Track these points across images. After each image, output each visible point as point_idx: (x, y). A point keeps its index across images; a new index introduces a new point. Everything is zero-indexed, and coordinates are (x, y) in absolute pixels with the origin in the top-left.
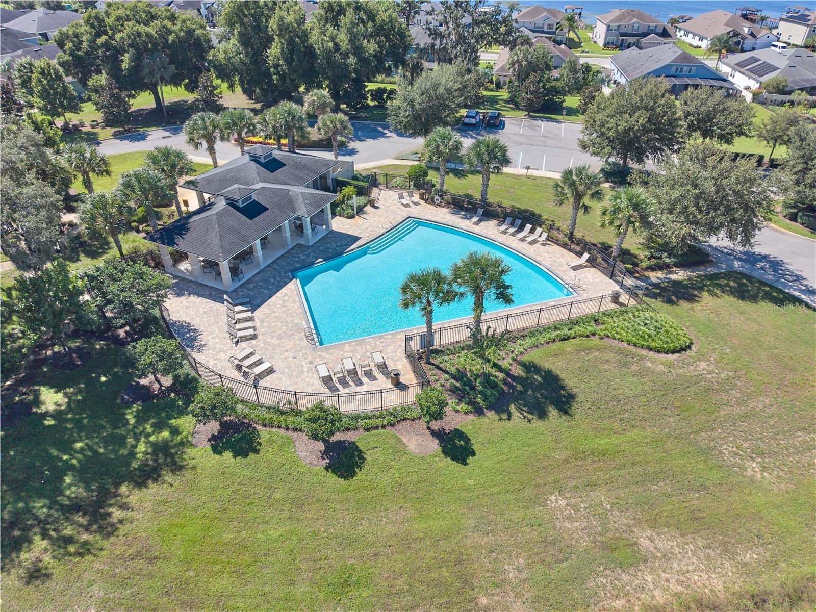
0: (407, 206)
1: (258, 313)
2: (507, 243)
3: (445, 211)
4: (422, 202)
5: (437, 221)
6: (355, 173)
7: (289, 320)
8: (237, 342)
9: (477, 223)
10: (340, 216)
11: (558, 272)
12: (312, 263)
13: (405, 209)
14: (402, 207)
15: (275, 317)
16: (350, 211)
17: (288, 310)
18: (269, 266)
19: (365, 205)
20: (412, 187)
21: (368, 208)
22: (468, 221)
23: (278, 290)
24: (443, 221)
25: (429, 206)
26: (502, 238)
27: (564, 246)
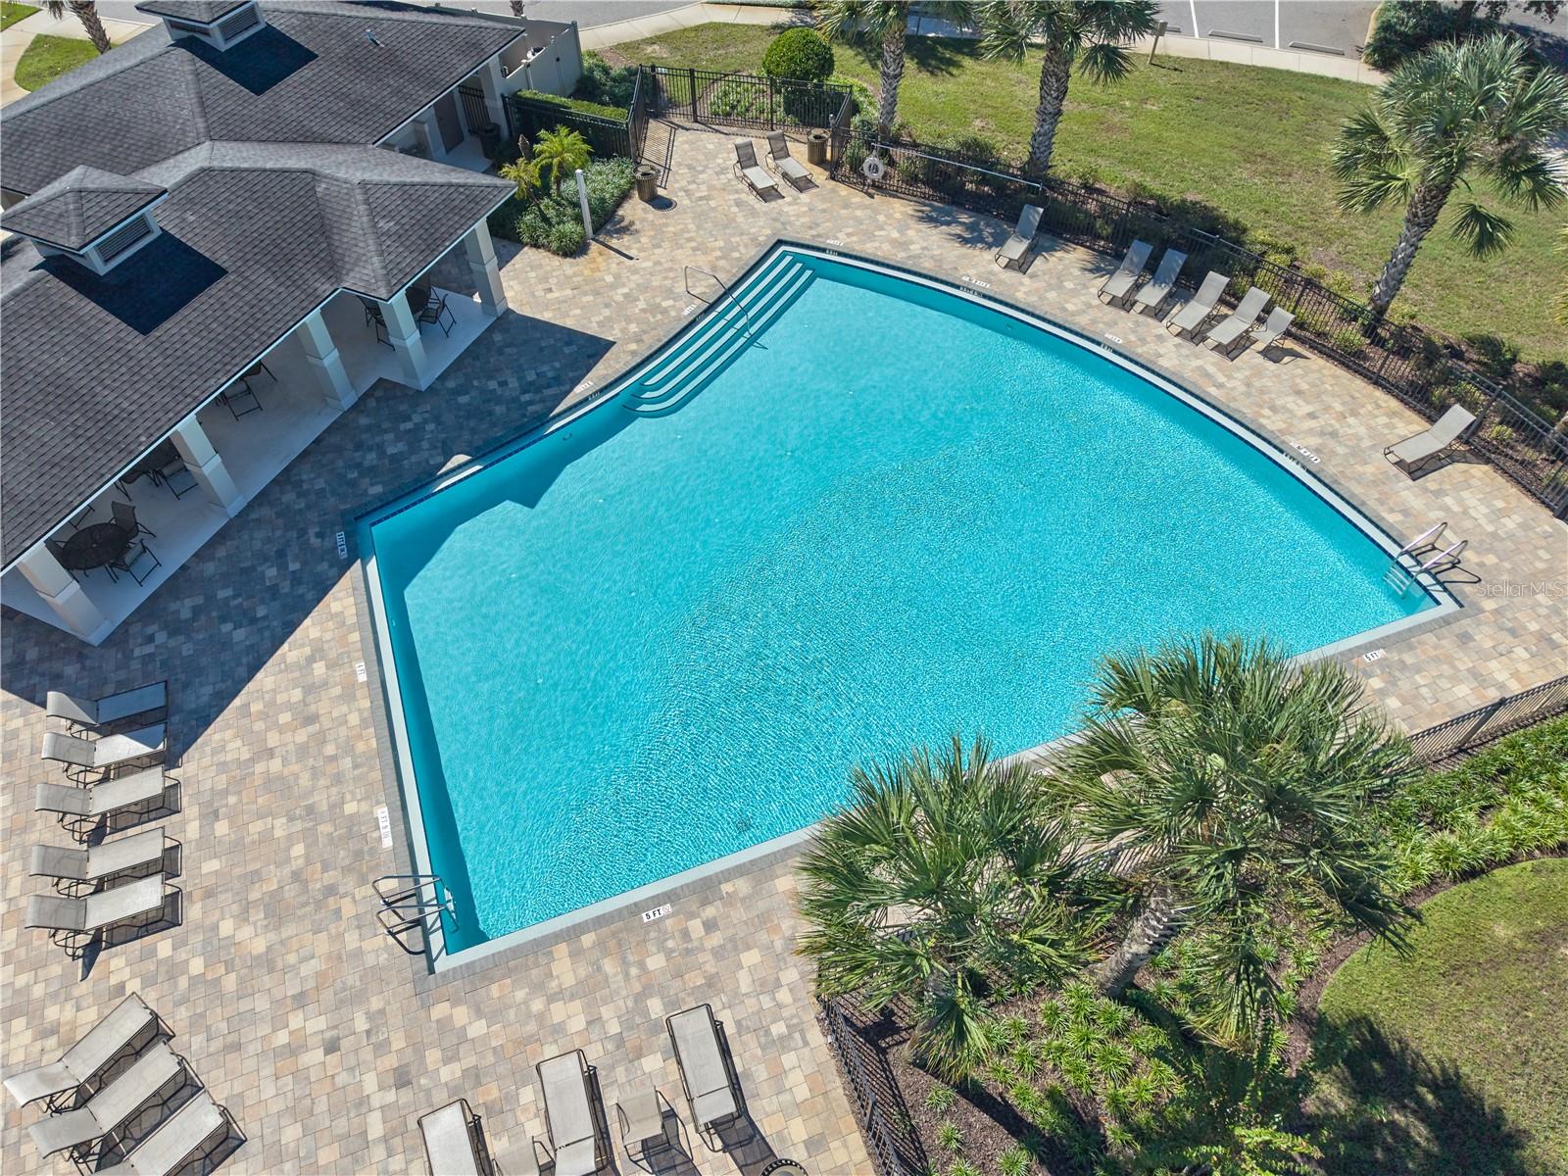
0: (768, 194)
1: (198, 766)
2: (1141, 351)
3: (900, 209)
4: (820, 175)
5: (880, 255)
6: (587, 62)
7: (321, 800)
8: (90, 954)
9: (1021, 266)
10: (536, 246)
11: (1356, 490)
12: (430, 476)
13: (760, 206)
14: (752, 199)
15: (269, 781)
16: (570, 227)
17: (321, 739)
18: (263, 497)
19: (624, 196)
20: (780, 113)
21: (635, 209)
22: (988, 255)
23: (290, 627)
24: (899, 257)
25: (843, 190)
26: (1122, 331)
27: (1349, 359)
